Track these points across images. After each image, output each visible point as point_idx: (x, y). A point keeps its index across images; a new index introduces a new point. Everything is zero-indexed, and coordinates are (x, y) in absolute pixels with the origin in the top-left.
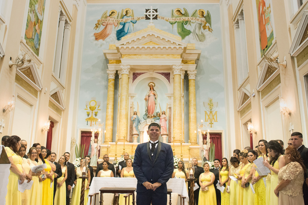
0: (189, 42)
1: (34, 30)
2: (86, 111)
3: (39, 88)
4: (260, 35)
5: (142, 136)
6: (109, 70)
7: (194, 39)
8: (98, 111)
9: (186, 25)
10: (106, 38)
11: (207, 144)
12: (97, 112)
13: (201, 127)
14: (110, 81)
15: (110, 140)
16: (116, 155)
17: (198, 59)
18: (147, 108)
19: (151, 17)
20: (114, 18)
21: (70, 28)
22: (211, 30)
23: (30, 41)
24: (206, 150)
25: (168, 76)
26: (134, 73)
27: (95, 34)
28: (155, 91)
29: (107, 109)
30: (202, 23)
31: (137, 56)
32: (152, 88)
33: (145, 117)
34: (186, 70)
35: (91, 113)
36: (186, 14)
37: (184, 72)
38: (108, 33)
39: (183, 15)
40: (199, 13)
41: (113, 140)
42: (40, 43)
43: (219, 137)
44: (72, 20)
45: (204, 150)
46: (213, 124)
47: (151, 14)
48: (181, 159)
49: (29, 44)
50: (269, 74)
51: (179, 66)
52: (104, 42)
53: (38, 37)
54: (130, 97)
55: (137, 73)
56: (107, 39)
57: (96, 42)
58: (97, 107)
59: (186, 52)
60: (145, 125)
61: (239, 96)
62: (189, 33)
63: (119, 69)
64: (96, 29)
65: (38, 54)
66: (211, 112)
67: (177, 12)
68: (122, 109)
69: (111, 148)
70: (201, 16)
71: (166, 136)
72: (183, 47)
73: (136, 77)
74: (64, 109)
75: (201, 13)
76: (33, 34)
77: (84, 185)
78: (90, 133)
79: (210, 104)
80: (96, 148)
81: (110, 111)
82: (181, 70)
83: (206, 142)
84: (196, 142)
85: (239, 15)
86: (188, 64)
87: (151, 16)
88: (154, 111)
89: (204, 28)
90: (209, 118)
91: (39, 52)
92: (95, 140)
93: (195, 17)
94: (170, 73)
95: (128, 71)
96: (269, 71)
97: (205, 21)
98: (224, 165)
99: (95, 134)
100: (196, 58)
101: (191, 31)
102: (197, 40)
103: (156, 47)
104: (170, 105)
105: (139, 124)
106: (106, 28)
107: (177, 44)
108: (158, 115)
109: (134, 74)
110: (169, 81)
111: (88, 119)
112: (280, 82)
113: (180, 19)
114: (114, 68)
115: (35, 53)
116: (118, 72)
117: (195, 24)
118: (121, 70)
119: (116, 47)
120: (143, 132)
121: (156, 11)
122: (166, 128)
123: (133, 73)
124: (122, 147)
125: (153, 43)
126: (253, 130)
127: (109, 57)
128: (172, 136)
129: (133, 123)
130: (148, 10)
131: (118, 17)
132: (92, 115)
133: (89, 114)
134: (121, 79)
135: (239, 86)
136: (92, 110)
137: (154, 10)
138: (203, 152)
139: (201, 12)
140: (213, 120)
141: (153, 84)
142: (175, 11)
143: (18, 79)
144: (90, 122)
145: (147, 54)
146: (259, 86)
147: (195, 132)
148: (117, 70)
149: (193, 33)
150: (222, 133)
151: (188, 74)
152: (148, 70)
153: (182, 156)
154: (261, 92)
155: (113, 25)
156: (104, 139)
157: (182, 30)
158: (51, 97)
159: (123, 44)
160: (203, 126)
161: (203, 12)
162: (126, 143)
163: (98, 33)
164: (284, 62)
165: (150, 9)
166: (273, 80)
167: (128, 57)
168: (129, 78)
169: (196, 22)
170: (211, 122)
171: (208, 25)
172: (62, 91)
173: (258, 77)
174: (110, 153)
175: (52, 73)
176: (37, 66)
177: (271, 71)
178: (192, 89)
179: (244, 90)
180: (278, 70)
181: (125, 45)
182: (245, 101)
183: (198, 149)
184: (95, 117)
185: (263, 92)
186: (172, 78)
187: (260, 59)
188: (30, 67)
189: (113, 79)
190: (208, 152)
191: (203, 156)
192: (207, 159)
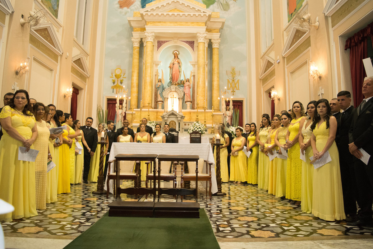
0: (213, 11)
2: (112, 79)
3: (59, 52)
5: (166, 103)
6: (134, 38)
7: (218, 8)
8: (124, 79)
10: (130, 6)
11: (230, 110)
12: (123, 80)
13: (224, 94)
14: (135, 49)
15: (135, 107)
17: (222, 28)
18: (171, 76)
22: (235, 0)
23: (46, 0)
24: (229, 116)
25: (192, 44)
27: (119, 2)
28: (179, 60)
29: (132, 77)
31: (162, 23)
32: (176, 56)
33: (170, 85)
34: (210, 38)
35: (117, 81)
37: (208, 41)
38: (132, 1)
41: (138, 107)
42: (58, 5)
43: (240, 105)
45: (227, 116)
46: (235, 92)
48: (204, 124)
49: (45, 4)
50: (297, 38)
51: (204, 33)
52: (129, 10)
54: (154, 65)
55: (162, 41)
56: (132, 7)
57: (121, 10)
58: (122, 75)
59: (211, 21)
60: (169, 91)
61: (262, 64)
62: (213, 1)
65: (56, 16)
66: (233, 81)
68: (147, 77)
69: (136, 114)
71: (189, 103)
72: (208, 14)
73: (161, 45)
77: (103, 151)
78: (115, 100)
79: (232, 73)
80: (121, 114)
82: (205, 38)
83: (229, 109)
84: (219, 109)
86: (212, 32)
88: (178, 79)
90: (232, 86)
91: (58, 14)
92: (120, 106)
94: (194, 41)
95: (152, 39)
96: (296, 36)
98: (253, 130)
99: (120, 100)
100: (221, 26)
102: (221, 9)
103: (180, 14)
104: (194, 73)
105: (164, 91)
107: (201, 12)
108: (182, 83)
109: (158, 42)
110: (193, 49)
111: (114, 87)
112: (310, 45)
114: (139, 36)
115: (53, 14)
116: (143, 40)
118: (145, 38)
119: (141, 14)
120: (167, 98)
122: (190, 95)
123: (158, 41)
124: (147, 114)
125: (177, 10)
126: (277, 96)
127: (133, 24)
128: (196, 103)
129: (158, 91)
132: (118, 83)
133: (115, 82)
136: (118, 78)
138: (226, 118)
140: (235, 89)
141: (178, 52)
143: (33, 40)
144: (116, 90)
145: (171, 22)
146: (285, 51)
147: (219, 98)
148: (142, 37)
149: (217, 2)
150: (244, 101)
151: (212, 43)
152: (172, 38)
153: (205, 122)
154: (286, 58)
156: (130, 106)
158: (73, 63)
159: (148, 11)
160: (226, 92)
162: (151, 110)
163: (122, 1)
164: (316, 23)
166: (301, 45)
167: (152, 24)
168: (153, 46)
170: (233, 90)
172: (85, 58)
173: (284, 43)
174: (135, 119)
175: (74, 39)
176: (55, 29)
177: (300, 35)
178: (215, 57)
179: (268, 57)
180: (308, 33)
181: (150, 11)
182: (268, 69)
183: (221, 115)
184: (120, 85)
185: (289, 58)
186: (196, 46)
187: (288, 24)
188: (48, 29)
189: (138, 47)
190: (231, 118)
191: (226, 122)
192: (230, 124)
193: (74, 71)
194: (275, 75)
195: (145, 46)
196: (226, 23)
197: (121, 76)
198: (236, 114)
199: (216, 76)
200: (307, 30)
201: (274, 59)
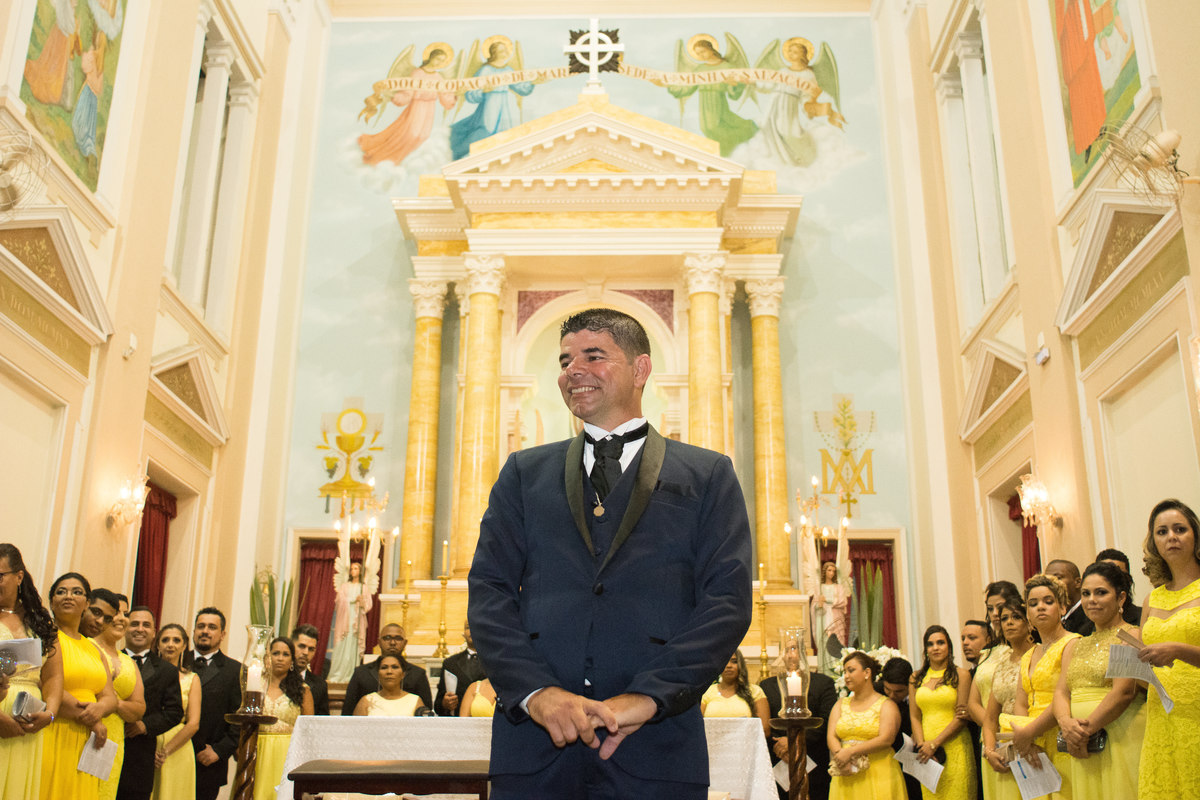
0: (749, 168)
1: (71, 69)
2: (324, 453)
3: (97, 331)
4: (1067, 93)
6: (418, 282)
7: (769, 156)
8: (374, 454)
9: (736, 99)
10: (406, 154)
11: (839, 580)
12: (370, 458)
13: (811, 508)
14: (424, 326)
16: (442, 633)
17: (788, 236)
19: (594, 63)
20: (441, 74)
21: (255, 105)
22: (838, 120)
23: (48, 114)
24: (834, 608)
25: (666, 303)
26: (523, 295)
27: (360, 140)
29: (409, 443)
30: (800, 92)
31: (536, 218)
34: (740, 278)
35: (344, 462)
36: (734, 58)
37: (733, 288)
38: (415, 132)
39: (724, 59)
40: (790, 51)
41: (433, 574)
43: (882, 558)
44: (264, 71)
45: (825, 605)
46: (855, 501)
47: (594, 49)
49: (43, 129)
50: (1121, 247)
51: (713, 256)
52: (400, 171)
53: (92, 106)
54: (505, 394)
55: (536, 293)
56: (414, 159)
57: (367, 170)
58: (369, 437)
59: (740, 205)
61: (971, 377)
62: (747, 130)
63: (461, 279)
64: (366, 120)
65: (92, 180)
66: (846, 454)
67: (699, 49)
68: (473, 442)
69: (422, 605)
70: (796, 65)
72: (728, 178)
73: (533, 310)
74: (224, 441)
75: (795, 52)
76: (65, 87)
78: (332, 545)
79: (842, 422)
80: (355, 602)
81: (422, 453)
82: (718, 275)
83: (836, 573)
84: (788, 579)
85: (962, 37)
86: (750, 253)
87: (594, 56)
89: (812, 109)
90: (841, 478)
91: (98, 173)
92: (351, 570)
93: (773, 68)
94: (672, 291)
95: (497, 282)
96: (1117, 238)
97: (814, 85)
99: (352, 541)
100: (782, 228)
101: (757, 122)
102: (783, 159)
103: (612, 178)
104: (676, 423)
106: (407, 113)
107: (700, 168)
109: (523, 297)
110: (670, 325)
111: (333, 487)
113: (712, 75)
114: (439, 274)
115: (78, 173)
116: (457, 290)
117: (774, 95)
118: (466, 281)
119: (449, 182)
121: (614, 36)
123: (520, 293)
125: (601, 166)
126: (1046, 509)
127: (416, 226)
130: (581, 33)
131: (456, 70)
132: (347, 470)
133: (336, 466)
134: (467, 318)
135: (969, 334)
136: (349, 452)
137: (607, 33)
138: (823, 615)
139: (795, 48)
140: (857, 488)
142: (689, 47)
144: (339, 501)
146: (1072, 310)
147: (787, 529)
148: (452, 280)
149: (764, 133)
150: (896, 543)
151: (746, 296)
154: (1079, 337)
155: (438, 101)
156: (396, 571)
157: (722, 121)
158: (157, 380)
159: (476, 170)
160: (820, 501)
161: (805, 50)
163: (373, 137)
165: (588, 32)
166: (1140, 274)
167: (494, 223)
168: (501, 312)
169: (778, 88)
170: (848, 495)
171: (824, 98)
172: (212, 364)
173: (1061, 279)
174: (417, 626)
175: (164, 279)
176: (84, 235)
177: (1132, 235)
178: (765, 355)
179: (993, 344)
180: (1173, 217)
181: (485, 172)
182: (1000, 395)
183: (798, 605)
184: (360, 479)
185: (1091, 338)
186: (680, 312)
187: (1075, 194)
188: (51, 230)
189: (436, 319)
190: (845, 616)
191: (824, 632)
192: (842, 642)
193: (157, 412)
194: (1032, 420)
195: (467, 314)
196: (804, 215)
197: (362, 440)
198: (870, 588)
199: (771, 436)
200: (1167, 203)
201: (1024, 350)
